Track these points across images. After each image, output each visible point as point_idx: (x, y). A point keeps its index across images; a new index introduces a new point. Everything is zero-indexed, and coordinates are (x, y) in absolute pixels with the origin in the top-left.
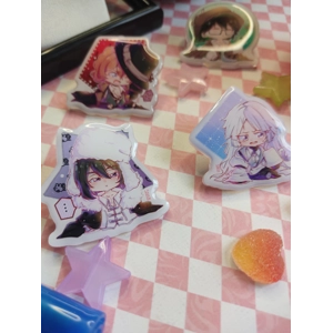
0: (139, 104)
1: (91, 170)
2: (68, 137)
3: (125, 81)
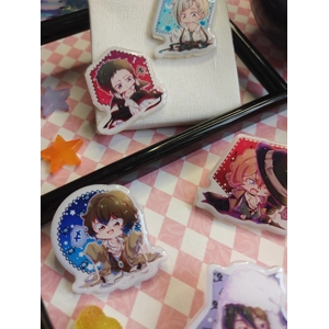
0: (275, 221)
1: (239, 317)
2: (219, 276)
3: (264, 192)
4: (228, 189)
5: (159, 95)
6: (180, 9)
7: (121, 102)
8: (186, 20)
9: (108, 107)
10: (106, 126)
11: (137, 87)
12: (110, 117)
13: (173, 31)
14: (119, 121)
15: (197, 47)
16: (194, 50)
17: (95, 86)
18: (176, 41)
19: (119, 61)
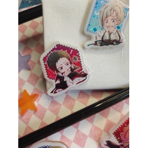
4: (120, 141)
5: (85, 75)
6: (105, 16)
7: (62, 78)
8: (107, 25)
9: (54, 81)
10: (52, 92)
11: (72, 70)
12: (55, 87)
13: (98, 32)
14: (60, 90)
15: (112, 44)
16: (110, 46)
17: (46, 67)
18: (99, 39)
19: (61, 52)
